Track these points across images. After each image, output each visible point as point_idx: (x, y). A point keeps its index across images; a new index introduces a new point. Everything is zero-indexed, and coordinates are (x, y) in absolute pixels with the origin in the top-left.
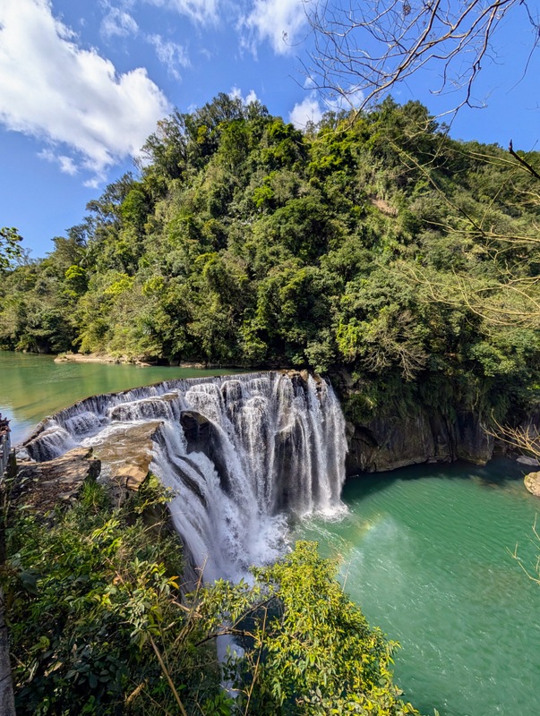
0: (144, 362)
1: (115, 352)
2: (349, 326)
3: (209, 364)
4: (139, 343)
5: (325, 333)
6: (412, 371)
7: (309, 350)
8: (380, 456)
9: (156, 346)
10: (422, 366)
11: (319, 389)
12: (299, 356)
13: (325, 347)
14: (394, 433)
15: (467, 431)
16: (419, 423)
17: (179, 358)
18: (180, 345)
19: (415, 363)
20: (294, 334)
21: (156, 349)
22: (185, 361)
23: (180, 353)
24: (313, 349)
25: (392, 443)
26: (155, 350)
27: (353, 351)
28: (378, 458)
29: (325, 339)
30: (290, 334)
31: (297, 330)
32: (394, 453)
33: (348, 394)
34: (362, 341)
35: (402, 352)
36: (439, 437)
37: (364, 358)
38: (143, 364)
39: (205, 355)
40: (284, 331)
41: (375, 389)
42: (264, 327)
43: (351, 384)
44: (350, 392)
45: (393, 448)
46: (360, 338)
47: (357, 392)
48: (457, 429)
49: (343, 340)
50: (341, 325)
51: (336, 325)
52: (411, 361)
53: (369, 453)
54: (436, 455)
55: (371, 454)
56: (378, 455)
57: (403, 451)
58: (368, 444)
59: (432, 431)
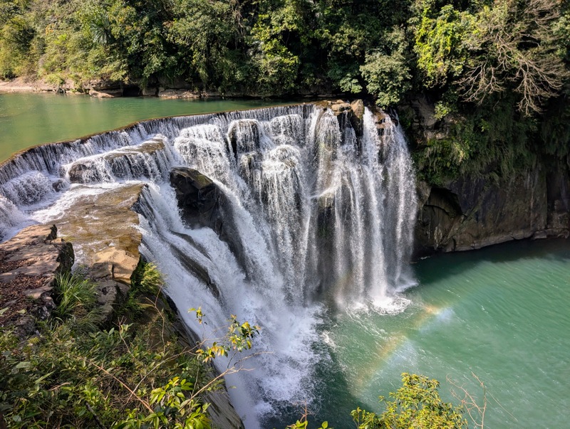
0: (102, 90)
1: (52, 76)
2: (439, 21)
3: (206, 94)
4: (90, 59)
5: (397, 35)
6: (536, 99)
7: (368, 67)
8: (464, 230)
9: (117, 63)
10: (553, 90)
11: (381, 132)
12: (353, 78)
14: (488, 197)
16: (531, 181)
17: (156, 84)
18: (156, 61)
19: (544, 85)
20: (345, 37)
21: (118, 69)
22: (167, 88)
23: (157, 75)
24: (376, 64)
25: (485, 211)
26: (116, 71)
27: (442, 67)
28: (461, 232)
29: (396, 47)
31: (348, 31)
32: (485, 226)
33: (424, 139)
35: (525, 67)
36: (556, 202)
37: (458, 78)
38: (100, 95)
39: (197, 78)
40: (326, 33)
41: (469, 130)
42: (295, 27)
43: (431, 123)
44: (429, 135)
45: (483, 219)
50: (424, 19)
52: (537, 81)
53: (447, 226)
54: (546, 228)
55: (451, 227)
56: (460, 228)
57: (499, 222)
58: (447, 214)
59: (548, 193)
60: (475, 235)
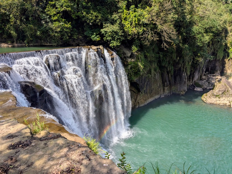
2: (130, 12)
5: (115, 16)
8: (141, 98)
11: (112, 59)
12: (97, 35)
13: (116, 27)
14: (147, 84)
15: (178, 78)
16: (158, 77)
20: (92, 16)
25: (147, 89)
27: (135, 30)
29: (116, 21)
30: (89, 16)
31: (95, 14)
32: (147, 95)
33: (127, 62)
34: (141, 23)
36: (166, 83)
37: (141, 35)
40: (84, 13)
42: (70, 9)
43: (129, 55)
44: (129, 60)
45: (147, 93)
46: (139, 20)
47: (133, 60)
48: (173, 78)
49: (127, 22)
50: (125, 11)
51: (121, 10)
53: (135, 97)
54: (163, 93)
55: (137, 98)
56: (140, 97)
57: (151, 93)
58: (135, 92)
59: (162, 80)
60: (145, 99)
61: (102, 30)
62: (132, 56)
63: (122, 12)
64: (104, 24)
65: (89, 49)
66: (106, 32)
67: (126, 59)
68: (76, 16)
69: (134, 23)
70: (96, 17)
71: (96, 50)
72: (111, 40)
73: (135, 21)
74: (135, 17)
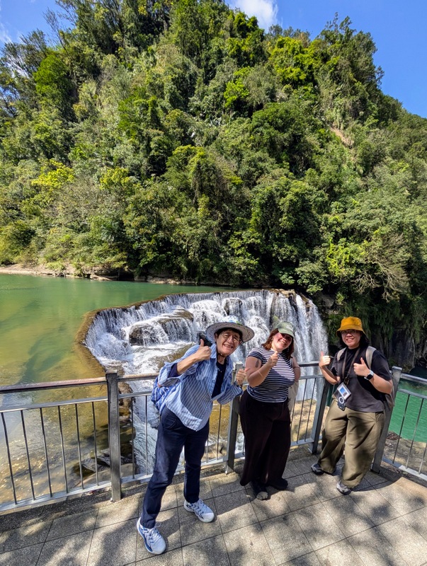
0: (102, 275)
1: (54, 264)
2: (339, 246)
3: (184, 282)
7: (303, 269)
9: (119, 256)
12: (289, 276)
17: (146, 273)
18: (151, 256)
20: (286, 250)
21: (119, 260)
22: (154, 277)
24: (306, 268)
26: (116, 261)
29: (318, 258)
31: (290, 248)
34: (353, 262)
38: (100, 278)
40: (276, 247)
46: (351, 258)
47: (336, 313)
48: (391, 345)
49: (334, 260)
50: (331, 245)
51: (326, 244)
61: (297, 269)
62: (335, 307)
63: (327, 247)
64: (300, 262)
65: (278, 294)
66: (302, 272)
67: (325, 310)
68: (265, 250)
69: (343, 262)
70: (292, 252)
71: (288, 296)
72: (308, 284)
73: (346, 259)
74: (346, 253)
